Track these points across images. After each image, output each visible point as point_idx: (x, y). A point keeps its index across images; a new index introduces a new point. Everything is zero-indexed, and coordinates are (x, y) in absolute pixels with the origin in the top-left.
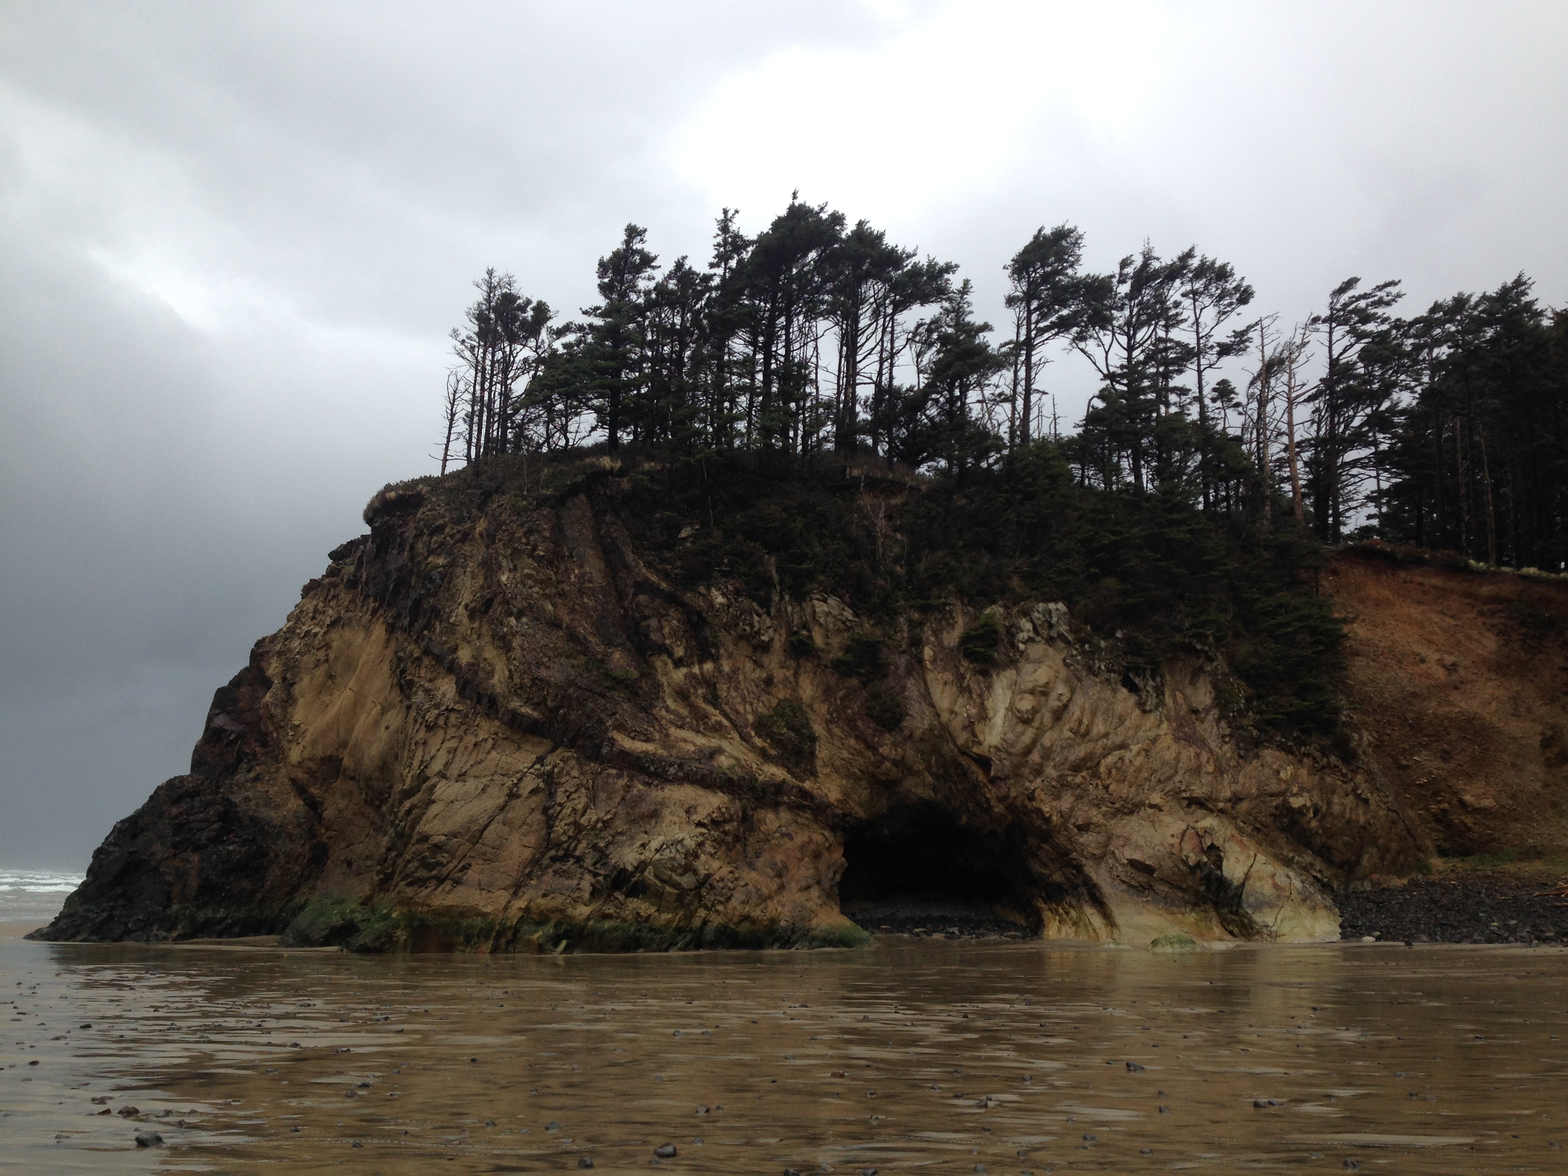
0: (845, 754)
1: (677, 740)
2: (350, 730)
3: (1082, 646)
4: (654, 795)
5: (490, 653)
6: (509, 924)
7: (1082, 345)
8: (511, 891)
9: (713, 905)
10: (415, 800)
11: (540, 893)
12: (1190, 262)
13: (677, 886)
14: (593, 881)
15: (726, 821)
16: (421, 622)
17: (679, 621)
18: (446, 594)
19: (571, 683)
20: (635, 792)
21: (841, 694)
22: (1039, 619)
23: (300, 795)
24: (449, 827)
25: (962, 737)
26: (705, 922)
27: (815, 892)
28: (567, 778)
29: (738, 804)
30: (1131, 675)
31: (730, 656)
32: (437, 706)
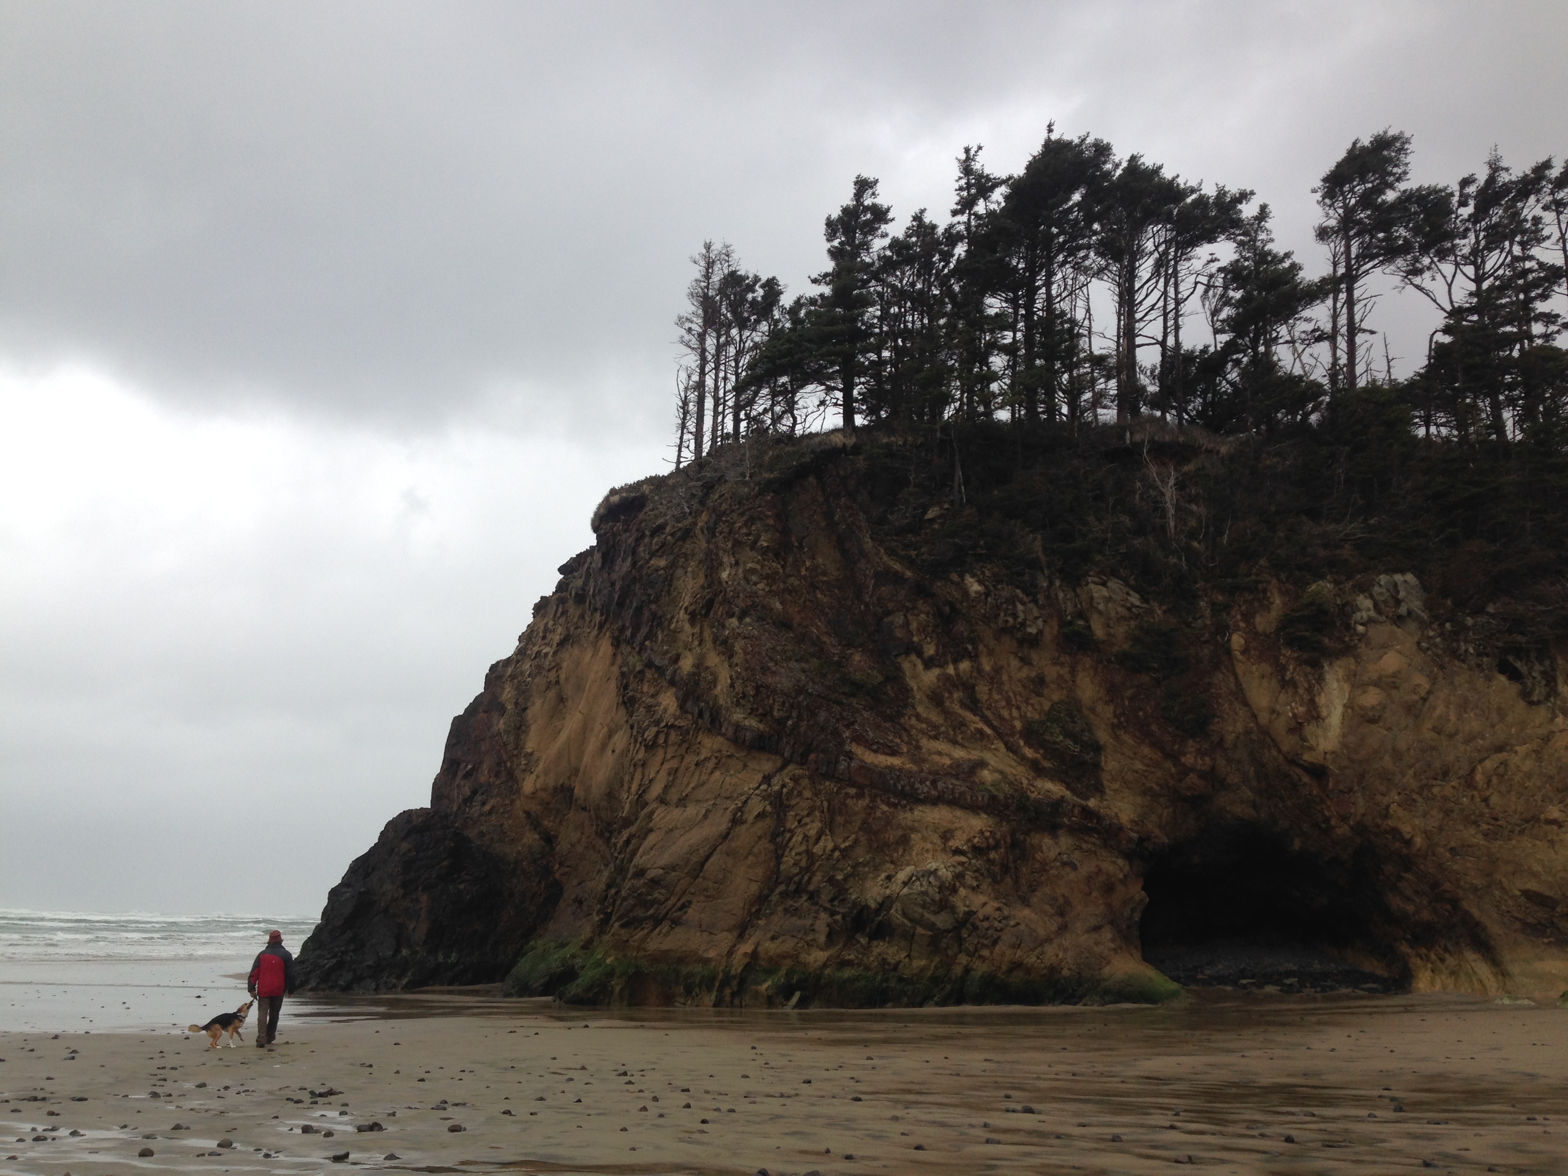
0: (1139, 766)
1: (930, 753)
2: (580, 757)
3: (1442, 625)
4: (901, 817)
5: (713, 660)
6: (733, 972)
7: (1417, 280)
8: (736, 933)
9: (976, 950)
10: (633, 829)
11: (769, 935)
12: (1547, 172)
13: (931, 926)
14: (830, 920)
15: (989, 848)
16: (644, 630)
17: (928, 614)
18: (667, 599)
19: (800, 690)
20: (878, 814)
21: (1129, 693)
22: (1381, 594)
23: (535, 829)
24: (665, 859)
25: (1288, 743)
26: (967, 970)
27: (1107, 934)
28: (798, 799)
29: (1005, 827)
30: (1511, 658)
31: (991, 653)
32: (657, 723)
